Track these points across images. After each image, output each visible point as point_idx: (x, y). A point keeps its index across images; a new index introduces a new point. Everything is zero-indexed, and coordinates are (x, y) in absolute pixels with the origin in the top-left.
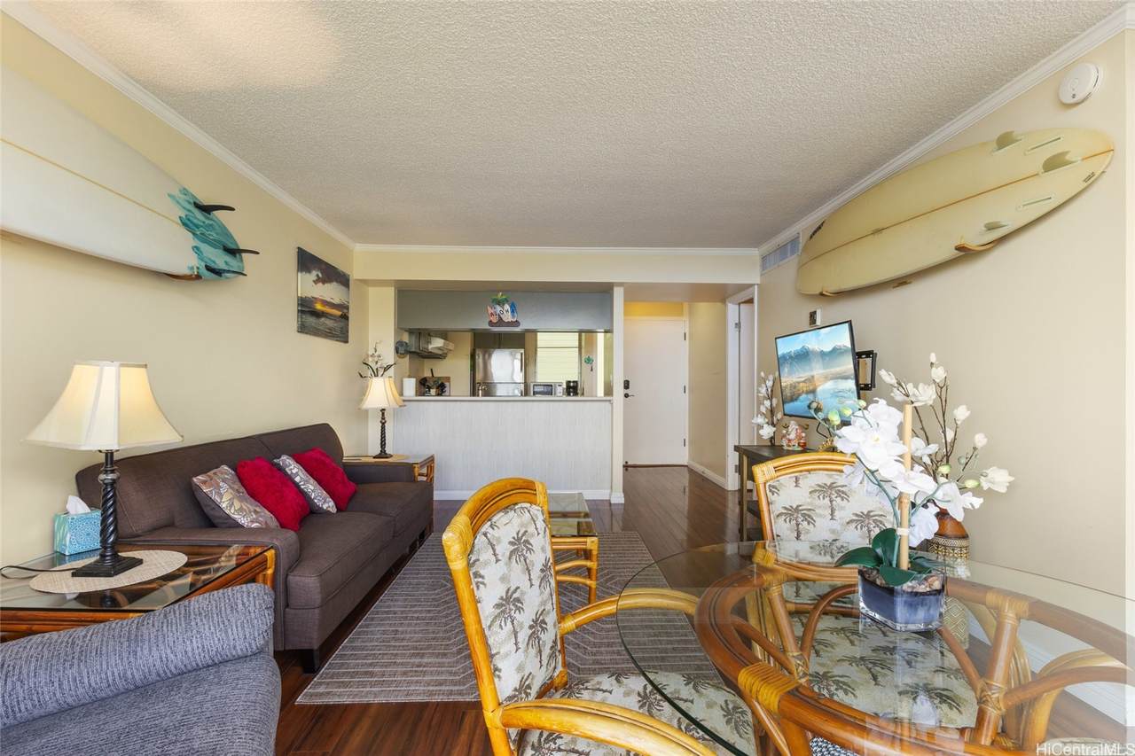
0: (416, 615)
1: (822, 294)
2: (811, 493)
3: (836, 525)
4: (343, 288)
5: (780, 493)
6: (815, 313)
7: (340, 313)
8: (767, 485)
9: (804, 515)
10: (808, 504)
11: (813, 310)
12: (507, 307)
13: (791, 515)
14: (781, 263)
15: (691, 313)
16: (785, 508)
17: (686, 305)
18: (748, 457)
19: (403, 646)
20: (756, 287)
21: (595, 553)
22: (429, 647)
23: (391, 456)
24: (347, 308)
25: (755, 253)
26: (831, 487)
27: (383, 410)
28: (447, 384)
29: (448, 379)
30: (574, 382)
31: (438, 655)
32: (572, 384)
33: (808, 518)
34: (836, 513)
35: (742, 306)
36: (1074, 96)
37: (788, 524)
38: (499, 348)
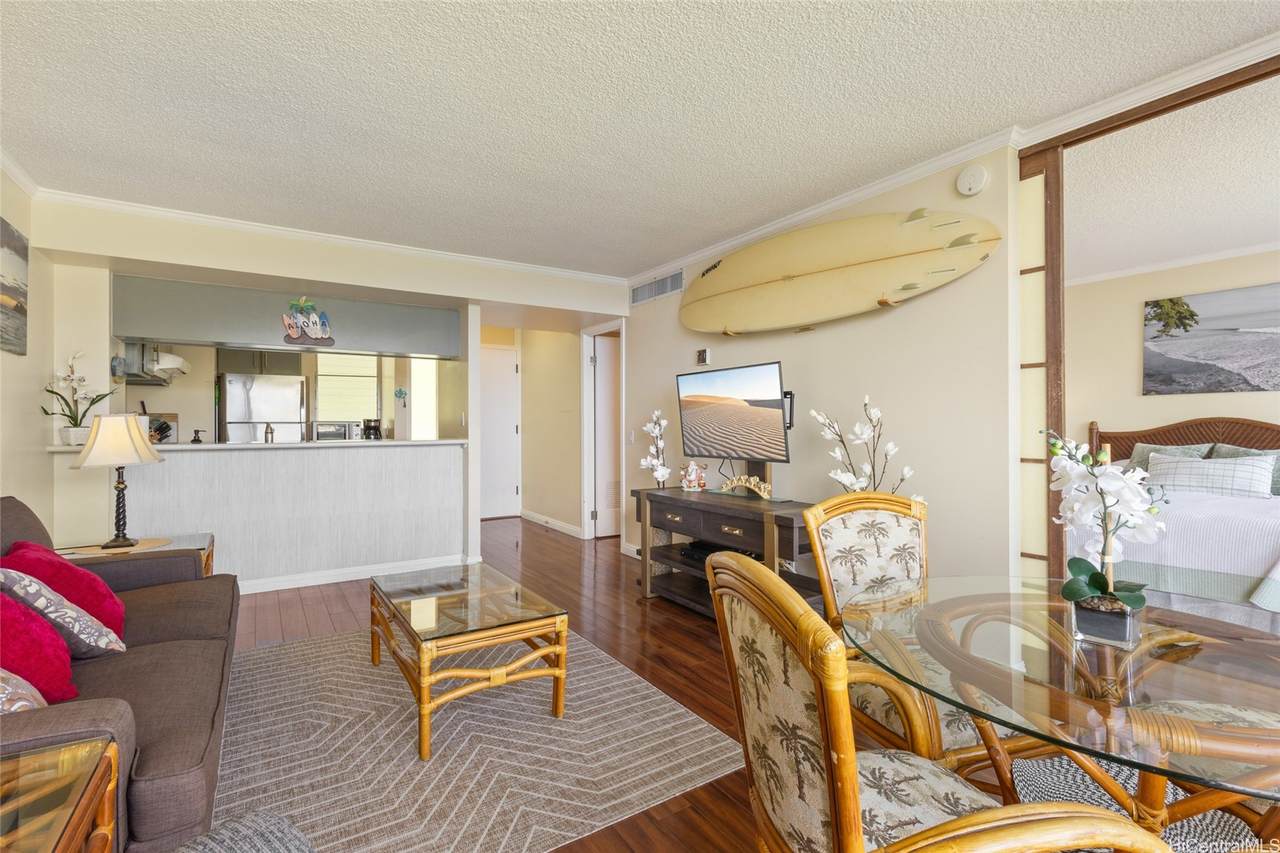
0: (306, 782)
1: (725, 334)
2: (858, 533)
3: (882, 562)
4: (21, 260)
5: (833, 536)
6: (705, 351)
7: (13, 303)
8: (820, 529)
9: (856, 556)
10: (860, 544)
11: (701, 348)
12: (314, 317)
13: (846, 557)
14: (657, 297)
15: (524, 343)
16: (840, 551)
17: (518, 332)
18: (651, 501)
19: (323, 837)
20: (624, 319)
21: (564, 634)
22: (367, 824)
23: (137, 542)
24: (25, 295)
25: (625, 284)
26: (873, 525)
27: (120, 470)
28: (172, 424)
29: (175, 417)
30: (375, 421)
31: (391, 831)
32: (373, 424)
33: (861, 559)
34: (881, 550)
35: (597, 339)
36: (970, 189)
37: (844, 568)
38: (261, 373)
